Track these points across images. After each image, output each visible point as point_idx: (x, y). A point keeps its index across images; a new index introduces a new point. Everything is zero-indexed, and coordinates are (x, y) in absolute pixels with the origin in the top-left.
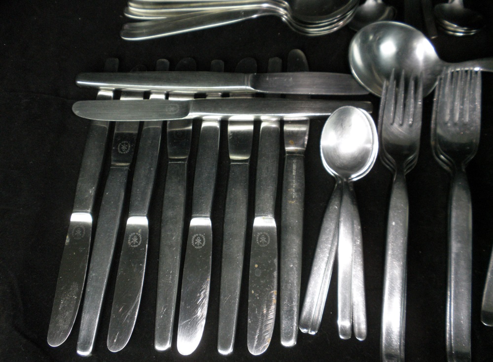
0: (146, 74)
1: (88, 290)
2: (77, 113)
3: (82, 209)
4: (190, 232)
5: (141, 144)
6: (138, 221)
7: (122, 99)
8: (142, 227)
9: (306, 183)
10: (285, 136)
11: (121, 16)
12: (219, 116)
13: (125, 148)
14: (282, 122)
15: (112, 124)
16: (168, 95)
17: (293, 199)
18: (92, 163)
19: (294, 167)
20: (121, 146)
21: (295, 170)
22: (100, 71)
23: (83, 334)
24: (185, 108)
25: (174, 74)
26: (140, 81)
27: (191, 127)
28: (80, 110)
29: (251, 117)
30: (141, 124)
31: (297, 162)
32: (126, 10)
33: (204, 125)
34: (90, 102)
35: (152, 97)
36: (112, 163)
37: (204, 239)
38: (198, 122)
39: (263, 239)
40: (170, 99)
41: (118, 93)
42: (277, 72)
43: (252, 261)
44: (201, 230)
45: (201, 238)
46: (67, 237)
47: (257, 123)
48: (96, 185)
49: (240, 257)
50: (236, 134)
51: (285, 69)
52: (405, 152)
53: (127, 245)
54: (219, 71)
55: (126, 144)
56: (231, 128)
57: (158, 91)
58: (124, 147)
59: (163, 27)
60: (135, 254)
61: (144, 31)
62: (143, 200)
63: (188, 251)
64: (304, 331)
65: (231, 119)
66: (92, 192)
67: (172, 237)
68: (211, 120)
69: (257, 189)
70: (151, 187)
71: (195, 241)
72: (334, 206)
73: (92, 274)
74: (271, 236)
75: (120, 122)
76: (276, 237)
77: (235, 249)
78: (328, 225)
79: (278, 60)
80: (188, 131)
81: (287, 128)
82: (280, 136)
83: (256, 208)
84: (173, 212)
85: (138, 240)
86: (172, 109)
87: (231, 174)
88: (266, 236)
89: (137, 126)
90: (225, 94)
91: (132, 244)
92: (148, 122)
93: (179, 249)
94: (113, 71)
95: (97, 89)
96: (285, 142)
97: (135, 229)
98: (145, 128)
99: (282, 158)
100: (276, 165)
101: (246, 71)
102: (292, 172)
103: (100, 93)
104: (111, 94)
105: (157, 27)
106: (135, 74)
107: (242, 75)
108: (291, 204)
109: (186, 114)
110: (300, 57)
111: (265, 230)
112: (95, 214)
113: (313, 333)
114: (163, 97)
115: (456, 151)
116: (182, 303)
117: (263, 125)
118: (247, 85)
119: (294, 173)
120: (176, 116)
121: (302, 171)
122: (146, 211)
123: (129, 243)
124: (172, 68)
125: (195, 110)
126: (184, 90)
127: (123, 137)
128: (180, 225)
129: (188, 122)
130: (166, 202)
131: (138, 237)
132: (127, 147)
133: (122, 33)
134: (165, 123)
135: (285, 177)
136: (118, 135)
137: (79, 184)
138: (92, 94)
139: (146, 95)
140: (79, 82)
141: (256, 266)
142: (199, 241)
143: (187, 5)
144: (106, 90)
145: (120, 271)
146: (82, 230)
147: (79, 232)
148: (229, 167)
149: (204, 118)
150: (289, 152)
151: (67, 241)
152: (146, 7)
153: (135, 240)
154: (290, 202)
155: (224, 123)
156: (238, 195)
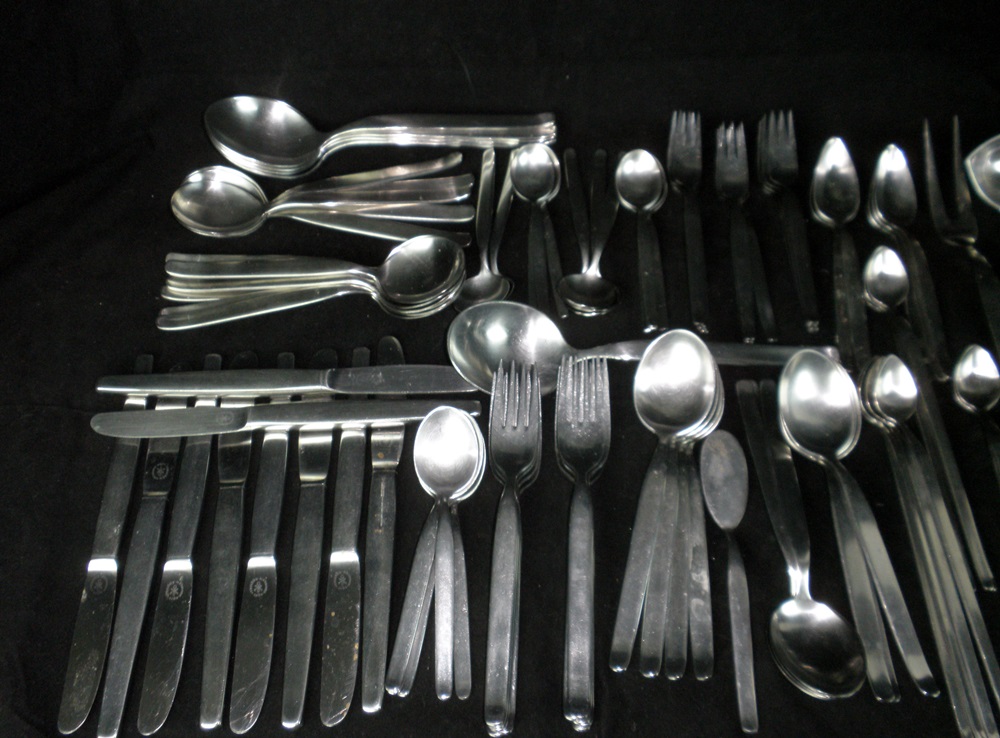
0: (192, 375)
1: (112, 657)
2: (96, 428)
3: (104, 553)
4: (248, 577)
5: (183, 467)
6: (179, 565)
7: (158, 408)
8: (184, 574)
9: (398, 504)
10: (372, 447)
11: (157, 298)
12: (287, 425)
13: (162, 472)
14: (369, 431)
15: (144, 442)
16: (219, 401)
17: (380, 528)
18: (117, 494)
19: (383, 486)
20: (156, 470)
21: (383, 490)
22: (128, 372)
23: (104, 713)
24: (242, 417)
25: (228, 373)
26: (182, 384)
27: (250, 442)
28: (99, 425)
29: (329, 425)
30: (184, 440)
31: (386, 481)
32: (163, 291)
33: (267, 438)
34: (115, 414)
35: (199, 404)
36: (144, 493)
37: (266, 584)
38: (258, 434)
39: (342, 580)
40: (223, 406)
41: (152, 401)
42: (365, 366)
43: (327, 608)
44: (262, 573)
45: (262, 583)
46: (84, 592)
47: (336, 433)
48: (123, 522)
49: (312, 603)
50: (309, 449)
51: (374, 361)
52: (519, 462)
53: (165, 597)
54: (288, 367)
55: (164, 467)
56: (303, 441)
57: (206, 397)
58: (160, 471)
59: (214, 312)
60: (174, 608)
61: (189, 317)
62: (187, 538)
63: (245, 601)
64: (393, 691)
65: (302, 429)
66: (117, 530)
67: (224, 582)
68: (276, 431)
69: (335, 517)
70: (196, 521)
71: (254, 588)
72: (431, 533)
73: (118, 638)
74: (353, 576)
75: (155, 439)
76: (359, 577)
77: (306, 594)
78: (423, 556)
79: (366, 350)
80: (247, 447)
81: (375, 438)
82: (367, 447)
83: (334, 541)
84: (224, 551)
85: (179, 591)
86: (225, 418)
87: (302, 500)
88: (346, 576)
89: (178, 443)
90: (296, 397)
91: (171, 596)
92: (193, 438)
93: (233, 599)
94: (145, 372)
95: (124, 397)
96: (373, 455)
97: (175, 576)
98: (188, 445)
99: (369, 476)
100: (360, 484)
101: (323, 366)
102: (380, 493)
103: (128, 402)
104: (143, 402)
105: (206, 311)
106: (176, 375)
107: (317, 371)
108: (378, 534)
109: (243, 424)
110: (394, 345)
111: (345, 568)
112: (122, 559)
113: (403, 695)
114: (212, 403)
115: (582, 458)
116: (236, 666)
117: (344, 435)
118: (324, 384)
119: (382, 495)
120: (229, 427)
121: (393, 491)
122: (190, 551)
123: (167, 594)
124: (225, 366)
125: (255, 419)
126: (240, 395)
127: (159, 458)
128: (235, 568)
129: (247, 435)
130: (215, 540)
131: (179, 587)
132: (165, 471)
133: (159, 321)
134: (215, 438)
135: (371, 501)
136: (151, 456)
137: (100, 521)
138: (117, 403)
139: (191, 401)
140: (100, 389)
141: (333, 614)
142: (259, 587)
143: (247, 283)
144: (136, 397)
145: (155, 632)
146: (103, 581)
147: (99, 585)
148: (300, 490)
149: (267, 429)
150: (378, 469)
151: (84, 596)
152: (192, 285)
153: (175, 590)
154: (376, 531)
155: (294, 434)
156: (309, 524)
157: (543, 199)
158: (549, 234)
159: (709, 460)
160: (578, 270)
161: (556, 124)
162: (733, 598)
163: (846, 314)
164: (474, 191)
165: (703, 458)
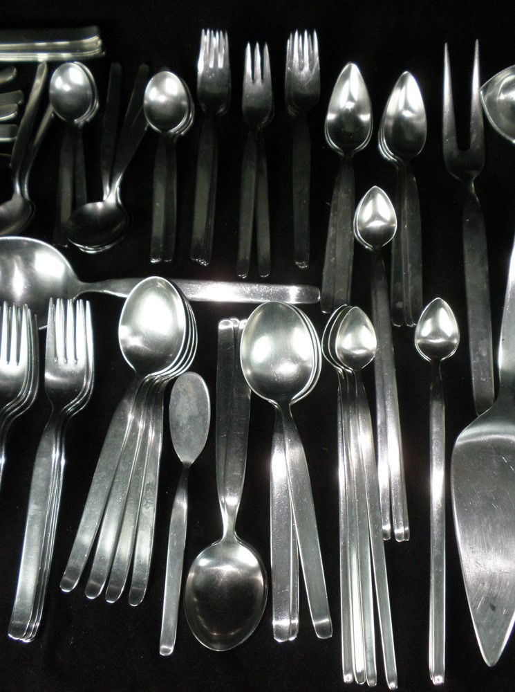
157: (79, 121)
158: (80, 158)
159: (177, 400)
160: (100, 198)
161: (101, 37)
162: (172, 535)
163: (334, 255)
164: (21, 109)
165: (172, 397)
